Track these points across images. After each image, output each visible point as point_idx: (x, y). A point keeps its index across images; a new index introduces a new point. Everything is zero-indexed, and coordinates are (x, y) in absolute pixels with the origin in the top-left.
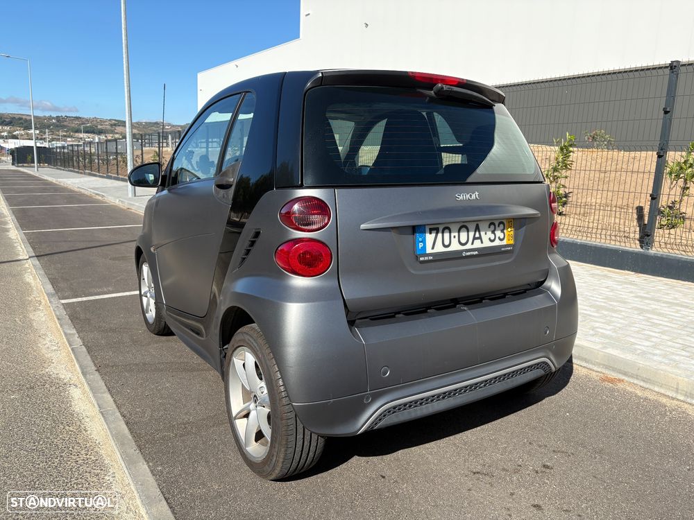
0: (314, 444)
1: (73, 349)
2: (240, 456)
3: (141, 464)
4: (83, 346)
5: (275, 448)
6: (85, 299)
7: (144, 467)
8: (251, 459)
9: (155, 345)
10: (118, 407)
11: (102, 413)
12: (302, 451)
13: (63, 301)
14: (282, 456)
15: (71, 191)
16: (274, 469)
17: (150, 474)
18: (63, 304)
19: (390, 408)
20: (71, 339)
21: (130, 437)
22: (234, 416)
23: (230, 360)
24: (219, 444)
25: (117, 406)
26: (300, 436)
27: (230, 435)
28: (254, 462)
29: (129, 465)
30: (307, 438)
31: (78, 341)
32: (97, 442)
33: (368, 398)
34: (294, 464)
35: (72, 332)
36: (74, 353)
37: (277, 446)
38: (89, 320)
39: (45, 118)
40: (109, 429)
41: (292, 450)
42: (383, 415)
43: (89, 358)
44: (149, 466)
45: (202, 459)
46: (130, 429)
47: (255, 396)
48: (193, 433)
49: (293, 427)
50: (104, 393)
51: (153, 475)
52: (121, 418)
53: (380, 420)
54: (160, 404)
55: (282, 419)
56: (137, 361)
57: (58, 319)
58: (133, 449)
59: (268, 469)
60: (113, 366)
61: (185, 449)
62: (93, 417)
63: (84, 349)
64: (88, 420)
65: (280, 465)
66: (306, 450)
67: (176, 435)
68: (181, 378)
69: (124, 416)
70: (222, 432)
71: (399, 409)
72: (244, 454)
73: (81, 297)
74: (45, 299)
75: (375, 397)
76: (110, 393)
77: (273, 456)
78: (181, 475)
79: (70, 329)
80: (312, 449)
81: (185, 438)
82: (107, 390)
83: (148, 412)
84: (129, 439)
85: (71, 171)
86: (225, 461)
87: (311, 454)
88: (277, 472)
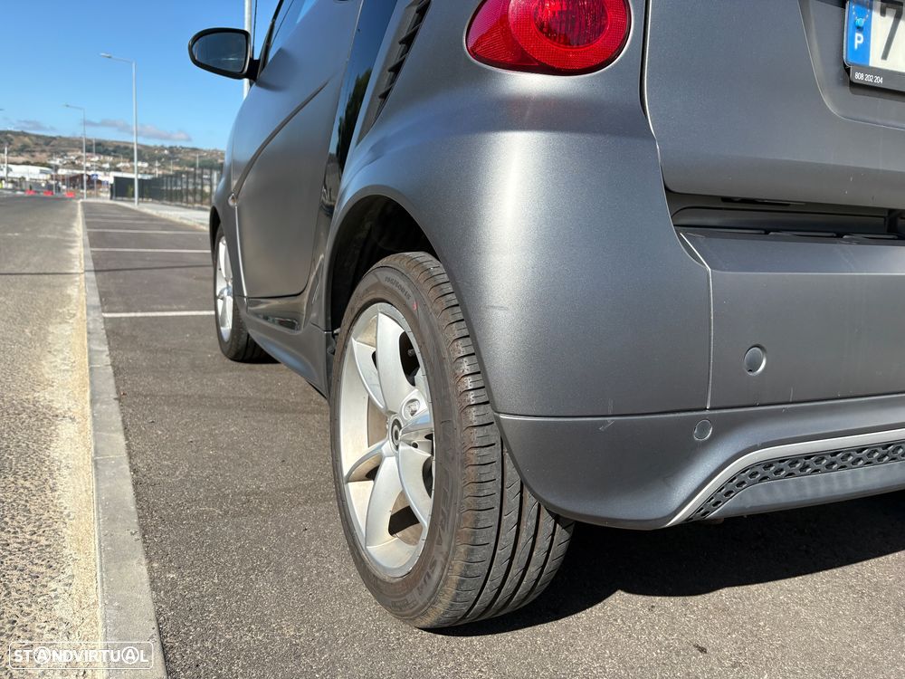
0: (542, 542)
1: (91, 369)
2: (353, 568)
3: (135, 562)
4: (110, 367)
5: (440, 543)
6: (139, 314)
7: (138, 570)
8: (377, 573)
9: (229, 374)
10: (130, 456)
11: (96, 463)
12: (512, 558)
13: (106, 315)
14: (458, 565)
15: (171, 221)
16: (433, 599)
17: (147, 587)
18: (104, 318)
19: (758, 464)
20: (96, 357)
21: (133, 508)
22: (345, 473)
23: (345, 346)
24: (311, 539)
25: (129, 453)
26: (510, 517)
27: (337, 523)
28: (384, 582)
29: (109, 561)
30: (528, 524)
31: (105, 359)
32: (66, 512)
33: (703, 430)
34: (488, 593)
35: (101, 349)
36: (91, 375)
37: (446, 537)
38: (135, 337)
39: (155, 148)
40: (98, 489)
41: (487, 552)
42: (737, 482)
43: (112, 381)
44: (150, 570)
45: (269, 564)
46: (137, 494)
47: (397, 422)
48: (260, 512)
49: (494, 488)
50: (117, 431)
51: (153, 589)
52: (128, 473)
53: (728, 494)
54: (210, 456)
55: (465, 463)
56: (190, 392)
57: (89, 333)
58: (128, 532)
59: (416, 598)
60: (145, 397)
61: (238, 539)
62: (78, 468)
63: (110, 370)
64: (65, 472)
65: (451, 590)
66: (521, 556)
67: (226, 513)
68: (260, 421)
69: (135, 471)
70: (321, 515)
71: (777, 472)
72: (363, 560)
73: (136, 312)
74: (81, 313)
75: (724, 428)
76: (125, 434)
77: (434, 564)
78: (214, 595)
79: (99, 345)
80: (538, 556)
81: (243, 520)
82: (122, 428)
83: (185, 467)
84: (129, 512)
85: (177, 206)
86: (318, 574)
87: (533, 570)
88: (440, 608)
